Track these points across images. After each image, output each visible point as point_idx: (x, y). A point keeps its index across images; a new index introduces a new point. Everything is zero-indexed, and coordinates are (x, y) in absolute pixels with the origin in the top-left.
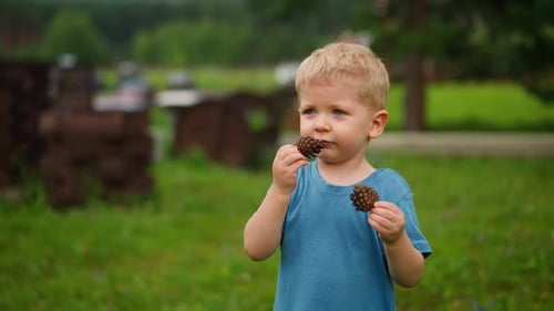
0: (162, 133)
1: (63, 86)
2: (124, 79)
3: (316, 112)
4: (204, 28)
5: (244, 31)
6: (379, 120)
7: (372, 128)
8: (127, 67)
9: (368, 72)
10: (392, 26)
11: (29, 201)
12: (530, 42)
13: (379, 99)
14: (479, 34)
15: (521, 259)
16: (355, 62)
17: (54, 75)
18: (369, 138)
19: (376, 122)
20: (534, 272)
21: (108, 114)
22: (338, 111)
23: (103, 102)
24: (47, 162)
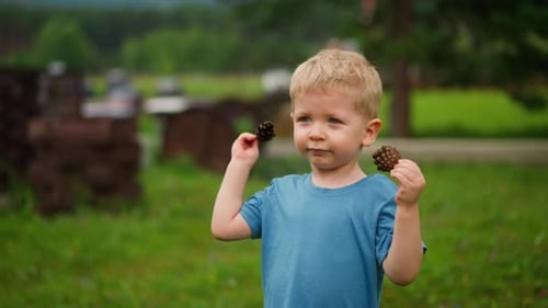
0: (149, 140)
1: (52, 93)
2: (112, 86)
3: (311, 120)
4: (193, 35)
5: (233, 39)
6: (372, 128)
7: (365, 136)
8: (116, 74)
9: (364, 81)
10: (378, 34)
11: (18, 207)
12: (513, 50)
13: (372, 107)
14: (464, 41)
15: (504, 265)
16: (352, 72)
17: (44, 83)
18: (362, 146)
19: (369, 131)
20: (518, 277)
21: (96, 120)
22: (334, 120)
23: (92, 109)
24: (35, 169)
